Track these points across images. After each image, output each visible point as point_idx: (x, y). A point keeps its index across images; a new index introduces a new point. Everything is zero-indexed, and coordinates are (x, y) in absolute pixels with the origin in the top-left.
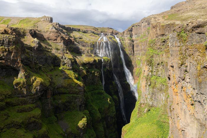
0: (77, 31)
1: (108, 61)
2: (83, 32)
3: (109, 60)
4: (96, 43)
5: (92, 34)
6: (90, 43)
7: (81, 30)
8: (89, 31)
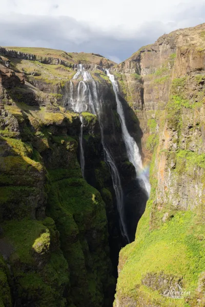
0: (30, 59)
2: (42, 62)
4: (69, 83)
5: (59, 65)
6: (57, 85)
7: (37, 57)
8: (54, 60)
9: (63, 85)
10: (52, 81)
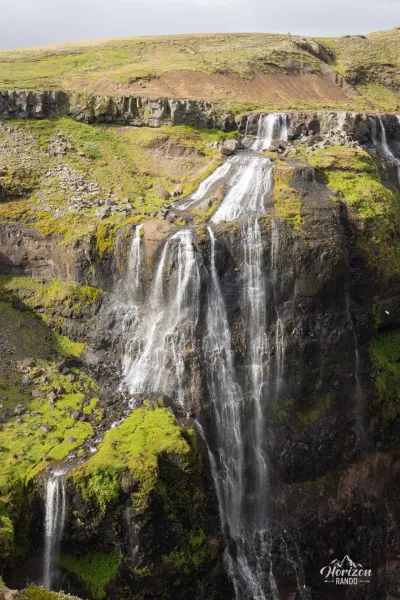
0: (31, 116)
1: (123, 498)
3: (135, 487)
4: (127, 242)
5: (167, 128)
6: (78, 244)
7: (73, 101)
8: (147, 108)
9: (102, 246)
10: (62, 226)
